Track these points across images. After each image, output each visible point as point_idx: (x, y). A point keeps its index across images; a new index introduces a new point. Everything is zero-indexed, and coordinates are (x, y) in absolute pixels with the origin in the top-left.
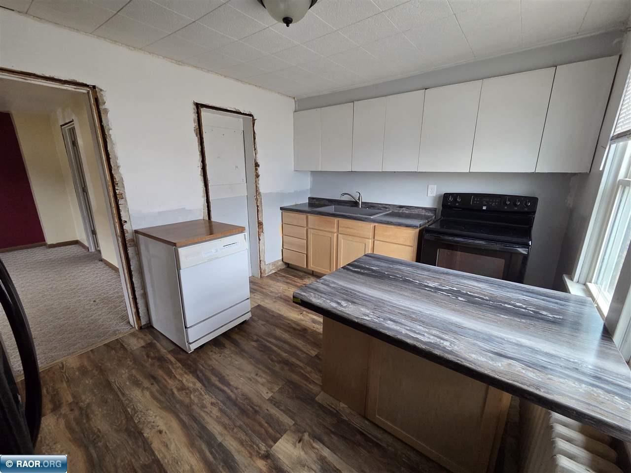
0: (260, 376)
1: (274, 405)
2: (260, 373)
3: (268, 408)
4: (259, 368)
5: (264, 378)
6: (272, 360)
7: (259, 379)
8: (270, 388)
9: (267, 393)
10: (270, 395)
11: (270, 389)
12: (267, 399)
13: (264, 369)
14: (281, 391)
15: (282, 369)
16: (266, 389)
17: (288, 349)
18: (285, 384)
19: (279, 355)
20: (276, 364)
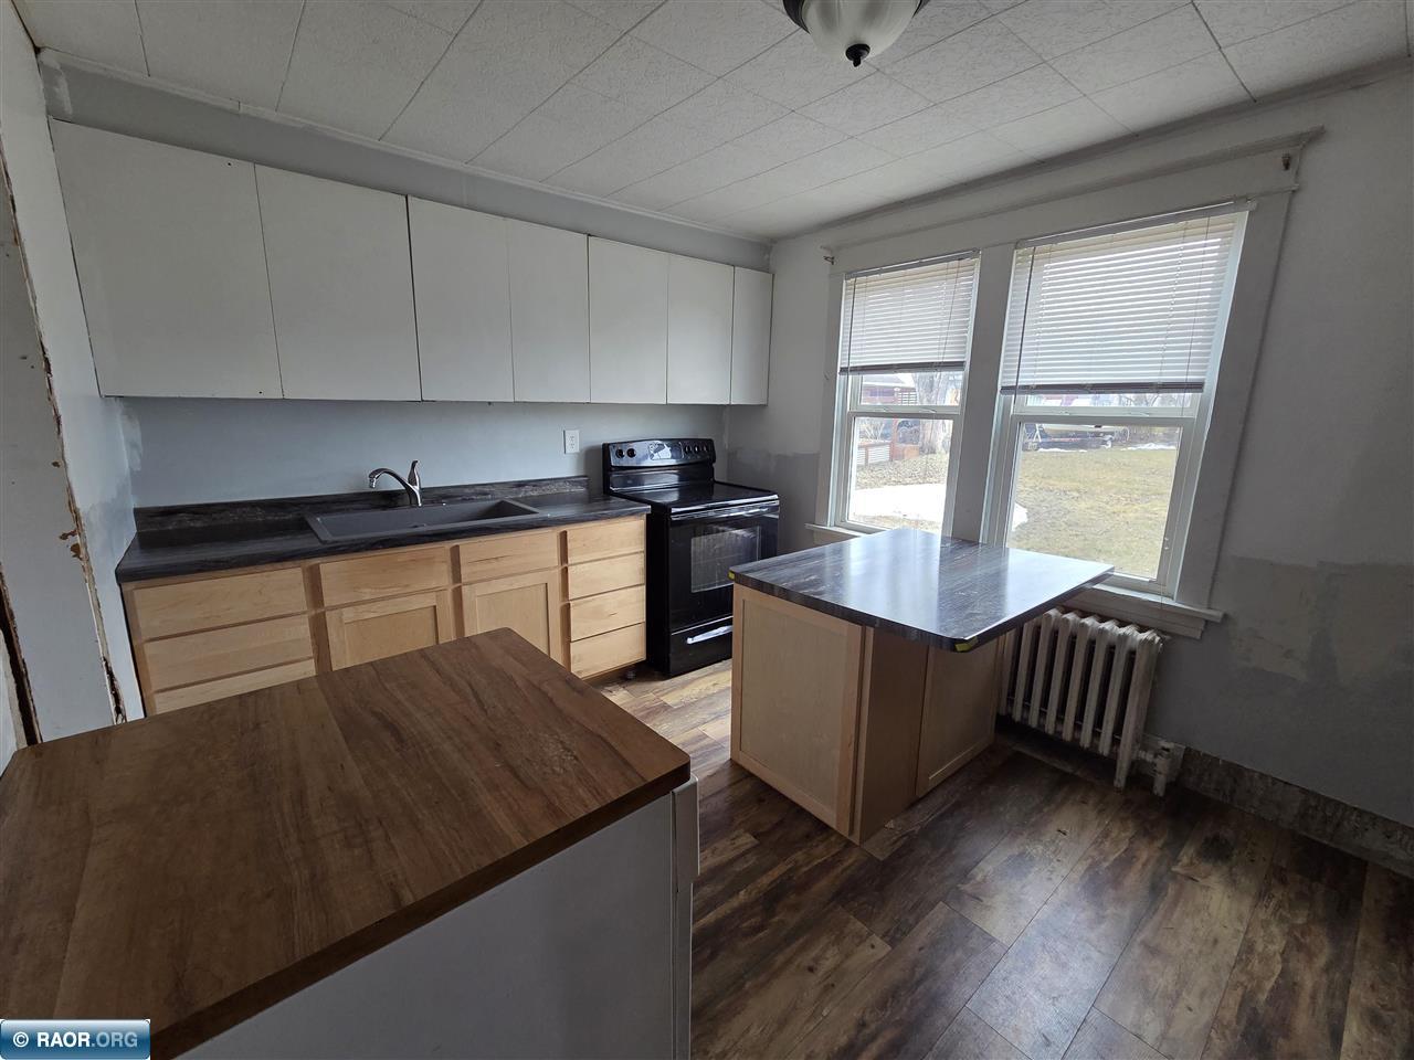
0: (816, 960)
1: (904, 934)
2: (806, 959)
3: (917, 947)
4: (789, 962)
5: (824, 951)
6: (760, 928)
7: (829, 963)
8: (857, 941)
9: (873, 947)
10: (877, 940)
11: (862, 939)
12: (890, 948)
13: (788, 951)
14: (867, 919)
15: (795, 908)
16: (861, 947)
17: (720, 887)
18: (843, 906)
19: (741, 911)
20: (776, 919)
